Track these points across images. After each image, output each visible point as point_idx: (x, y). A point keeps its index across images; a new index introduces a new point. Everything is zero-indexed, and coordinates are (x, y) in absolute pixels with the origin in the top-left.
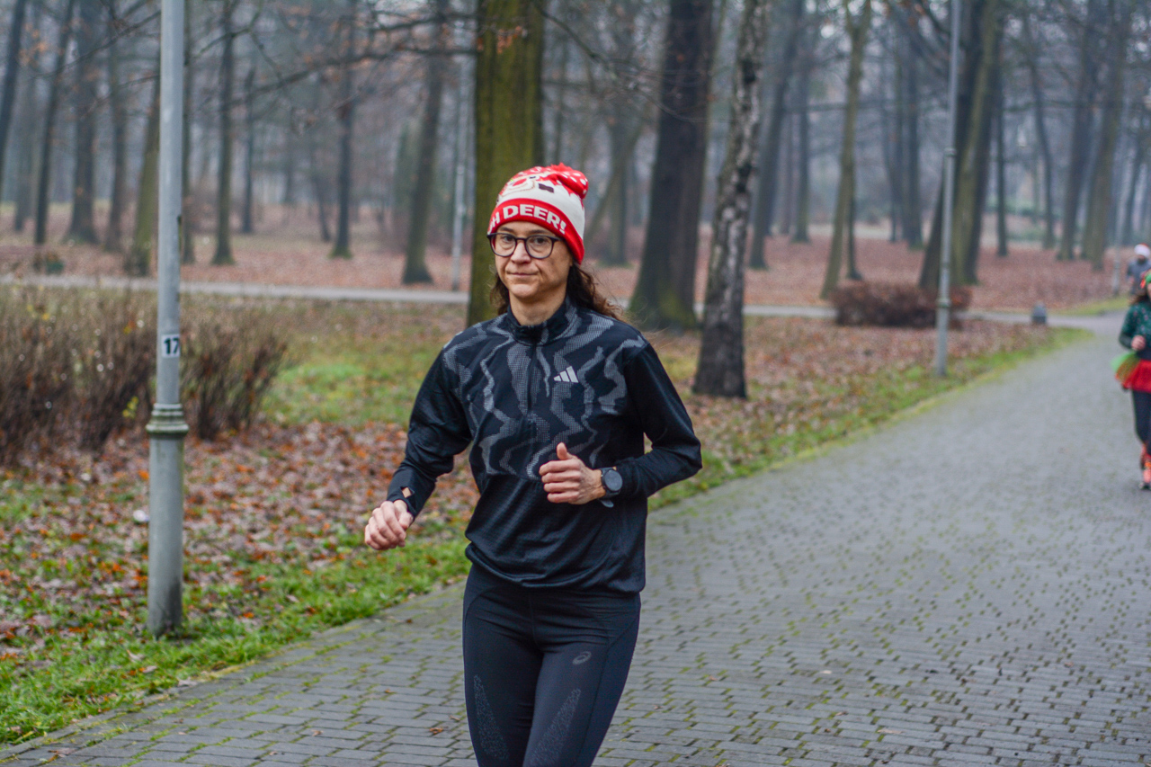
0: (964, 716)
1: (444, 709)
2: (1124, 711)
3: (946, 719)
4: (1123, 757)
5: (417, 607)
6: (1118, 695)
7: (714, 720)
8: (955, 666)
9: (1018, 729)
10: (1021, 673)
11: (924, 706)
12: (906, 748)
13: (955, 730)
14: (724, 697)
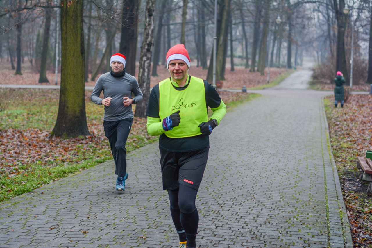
0: (222, 218)
1: (54, 221)
2: (272, 215)
3: (216, 219)
4: (272, 229)
5: (45, 188)
6: (270, 210)
7: (142, 222)
8: (219, 202)
9: (239, 221)
10: (240, 203)
11: (209, 215)
12: (204, 228)
13: (219, 222)
14: (145, 214)
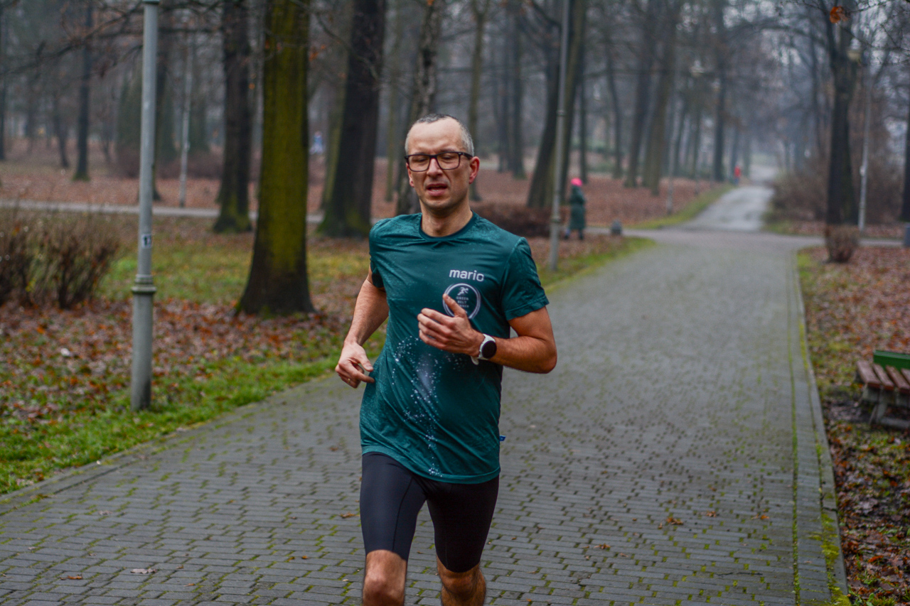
0: (613, 445)
2: (698, 445)
3: (603, 446)
5: (283, 397)
6: (694, 438)
8: (603, 424)
9: (643, 451)
11: (590, 441)
12: (586, 457)
13: (609, 451)
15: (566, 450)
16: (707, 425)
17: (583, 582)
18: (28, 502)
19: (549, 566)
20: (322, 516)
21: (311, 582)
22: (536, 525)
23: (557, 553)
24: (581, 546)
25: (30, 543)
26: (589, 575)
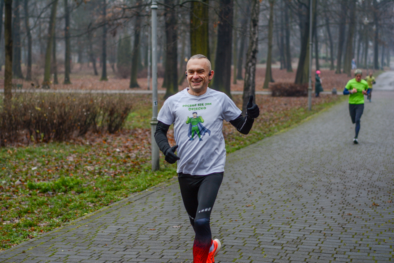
15: (328, 180)
16: (383, 169)
17: (344, 227)
18: (125, 204)
19: (329, 221)
20: (239, 206)
21: (241, 229)
22: (322, 207)
23: (332, 217)
24: (340, 214)
25: (132, 218)
26: (345, 224)
